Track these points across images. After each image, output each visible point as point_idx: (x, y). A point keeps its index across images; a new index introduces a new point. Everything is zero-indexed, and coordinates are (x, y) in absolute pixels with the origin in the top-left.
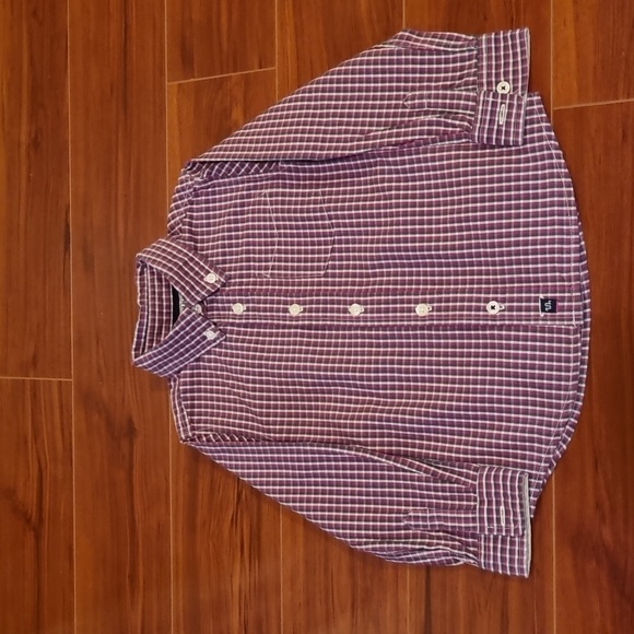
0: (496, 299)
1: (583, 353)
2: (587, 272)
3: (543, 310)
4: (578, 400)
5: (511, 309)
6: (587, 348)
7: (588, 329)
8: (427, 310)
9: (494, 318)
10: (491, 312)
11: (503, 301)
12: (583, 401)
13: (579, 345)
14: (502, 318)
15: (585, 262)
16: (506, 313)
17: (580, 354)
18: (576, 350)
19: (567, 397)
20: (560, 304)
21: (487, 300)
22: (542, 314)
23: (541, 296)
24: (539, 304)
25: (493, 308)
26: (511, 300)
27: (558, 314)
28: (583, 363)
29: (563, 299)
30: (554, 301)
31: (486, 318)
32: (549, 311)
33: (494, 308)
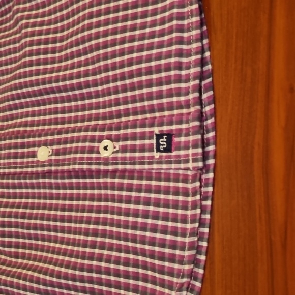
0: (109, 138)
1: (203, 210)
2: (211, 93)
3: (158, 150)
4: (196, 279)
5: (124, 149)
6: (209, 203)
7: (211, 175)
8: (48, 154)
9: (106, 161)
10: (104, 154)
11: (117, 139)
12: (202, 282)
13: (198, 197)
14: (115, 161)
15: (210, 80)
16: (120, 155)
17: (198, 211)
18: (194, 206)
19: (180, 274)
20: (176, 140)
21: (101, 139)
22: (157, 155)
23: (156, 130)
24: (154, 141)
25: (106, 148)
26: (125, 138)
27: (174, 153)
28: (202, 224)
29: (179, 133)
30: (170, 136)
31: (98, 161)
32: (166, 150)
33: (108, 149)
